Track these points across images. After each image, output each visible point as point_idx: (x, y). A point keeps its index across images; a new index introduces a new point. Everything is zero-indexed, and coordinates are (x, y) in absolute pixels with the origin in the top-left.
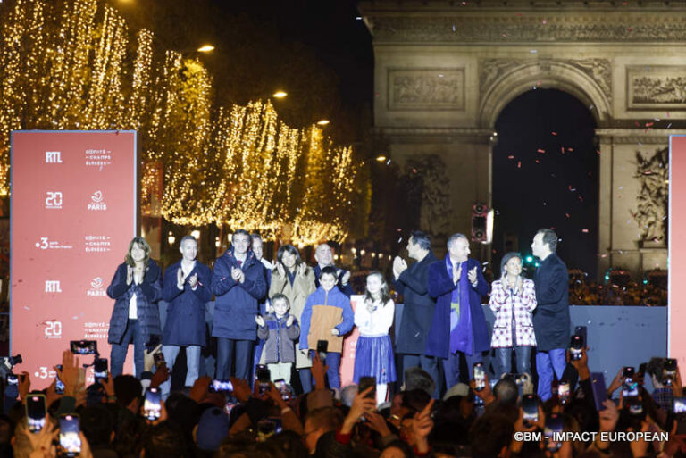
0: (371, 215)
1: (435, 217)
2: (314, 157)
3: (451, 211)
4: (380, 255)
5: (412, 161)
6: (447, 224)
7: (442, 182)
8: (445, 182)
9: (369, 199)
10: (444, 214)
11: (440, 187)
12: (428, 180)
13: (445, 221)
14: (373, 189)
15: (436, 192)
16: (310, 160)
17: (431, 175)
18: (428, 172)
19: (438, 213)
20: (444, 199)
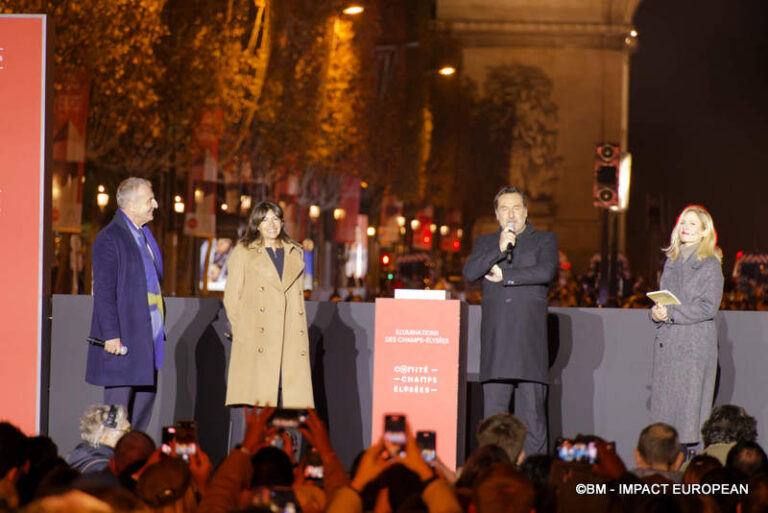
0: (429, 164)
1: (533, 168)
2: (336, 67)
3: (560, 159)
4: (444, 229)
5: (497, 75)
6: (554, 179)
7: (547, 112)
8: (551, 110)
9: (428, 137)
10: (549, 163)
11: (542, 119)
12: (524, 107)
13: (551, 174)
14: (435, 122)
15: (535, 128)
16: (331, 73)
17: (528, 98)
18: (524, 95)
19: (539, 161)
20: (549, 139)
